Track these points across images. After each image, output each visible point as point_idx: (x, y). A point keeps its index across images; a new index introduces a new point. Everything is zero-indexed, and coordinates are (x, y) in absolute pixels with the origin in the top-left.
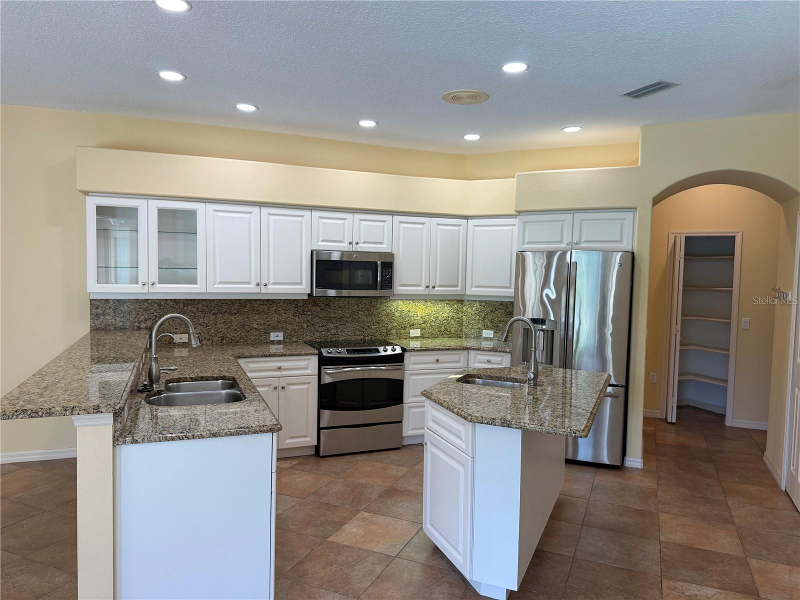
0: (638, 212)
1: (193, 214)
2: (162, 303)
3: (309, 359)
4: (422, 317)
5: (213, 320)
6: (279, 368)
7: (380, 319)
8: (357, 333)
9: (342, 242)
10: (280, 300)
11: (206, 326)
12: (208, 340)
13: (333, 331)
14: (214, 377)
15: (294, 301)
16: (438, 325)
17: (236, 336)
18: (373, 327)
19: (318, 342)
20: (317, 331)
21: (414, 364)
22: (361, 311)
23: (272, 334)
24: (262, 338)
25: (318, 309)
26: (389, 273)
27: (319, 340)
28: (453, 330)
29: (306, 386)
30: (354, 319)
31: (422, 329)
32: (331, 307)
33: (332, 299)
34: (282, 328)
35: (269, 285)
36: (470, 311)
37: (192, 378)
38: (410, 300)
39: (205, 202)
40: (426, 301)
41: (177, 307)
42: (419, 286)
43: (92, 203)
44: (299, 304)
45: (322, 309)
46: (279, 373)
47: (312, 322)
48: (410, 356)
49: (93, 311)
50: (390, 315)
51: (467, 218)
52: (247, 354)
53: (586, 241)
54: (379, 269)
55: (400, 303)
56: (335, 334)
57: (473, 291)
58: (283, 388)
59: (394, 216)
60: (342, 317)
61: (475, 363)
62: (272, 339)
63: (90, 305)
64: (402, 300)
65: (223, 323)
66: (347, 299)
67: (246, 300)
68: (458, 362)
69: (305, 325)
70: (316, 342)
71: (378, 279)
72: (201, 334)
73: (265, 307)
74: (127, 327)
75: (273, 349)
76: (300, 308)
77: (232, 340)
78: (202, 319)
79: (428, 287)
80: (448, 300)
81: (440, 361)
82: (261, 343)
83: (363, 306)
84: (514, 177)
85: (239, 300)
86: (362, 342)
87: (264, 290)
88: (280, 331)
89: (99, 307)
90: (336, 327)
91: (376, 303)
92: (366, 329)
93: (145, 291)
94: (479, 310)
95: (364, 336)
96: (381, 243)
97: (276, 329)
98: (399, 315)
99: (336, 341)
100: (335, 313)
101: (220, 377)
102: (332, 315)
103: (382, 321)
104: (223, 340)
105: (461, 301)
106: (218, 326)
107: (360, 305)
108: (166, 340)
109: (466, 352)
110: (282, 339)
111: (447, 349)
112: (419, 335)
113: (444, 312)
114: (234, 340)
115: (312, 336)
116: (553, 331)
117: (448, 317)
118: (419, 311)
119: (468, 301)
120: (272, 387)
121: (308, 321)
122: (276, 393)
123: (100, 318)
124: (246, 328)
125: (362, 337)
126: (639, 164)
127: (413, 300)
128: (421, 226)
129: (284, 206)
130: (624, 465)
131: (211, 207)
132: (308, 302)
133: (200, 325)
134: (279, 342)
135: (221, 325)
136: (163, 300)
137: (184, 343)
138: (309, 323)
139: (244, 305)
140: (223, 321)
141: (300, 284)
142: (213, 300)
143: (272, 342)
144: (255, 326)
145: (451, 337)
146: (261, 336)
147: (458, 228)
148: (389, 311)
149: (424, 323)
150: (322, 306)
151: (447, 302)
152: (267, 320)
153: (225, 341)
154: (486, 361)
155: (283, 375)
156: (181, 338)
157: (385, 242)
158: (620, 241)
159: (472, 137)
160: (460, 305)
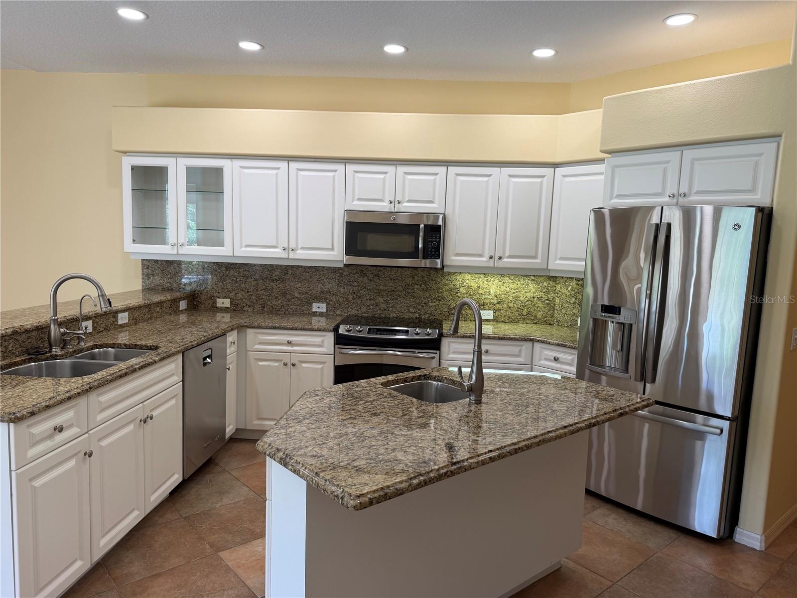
0: (783, 140)
1: (219, 171)
2: (206, 266)
3: (325, 336)
4: (496, 296)
5: (254, 286)
6: (289, 343)
7: (440, 295)
8: (411, 310)
9: (381, 200)
10: (324, 267)
11: (248, 292)
12: (249, 306)
13: (383, 306)
15: (338, 270)
16: (519, 306)
17: (277, 304)
18: (431, 304)
19: (365, 317)
20: (364, 305)
21: (455, 353)
22: (417, 284)
23: (314, 305)
24: (304, 308)
25: (366, 280)
26: (436, 238)
27: (366, 315)
28: (539, 315)
29: (320, 366)
30: (409, 293)
31: (495, 311)
32: (381, 279)
33: (382, 268)
34: (326, 299)
35: (296, 250)
36: (564, 291)
38: (480, 274)
39: (232, 159)
40: (502, 275)
41: (219, 270)
42: (481, 256)
43: (128, 162)
44: (345, 273)
45: (370, 280)
46: (289, 348)
47: (359, 294)
48: (449, 343)
49: (144, 270)
50: (454, 292)
51: (555, 165)
52: (256, 324)
53: (698, 193)
54: (421, 234)
55: (468, 276)
56: (385, 310)
57: (557, 264)
58: (294, 365)
59: (449, 168)
60: (393, 291)
61: (540, 360)
62: (314, 310)
63: (142, 264)
64: (469, 273)
65: (265, 290)
66: (400, 269)
67: (288, 266)
68: (518, 356)
69: (350, 298)
70: (362, 317)
71: (420, 246)
72: (242, 300)
73: (307, 274)
74: (174, 289)
75: (316, 322)
76: (346, 277)
77: (273, 308)
78: (244, 285)
79: (491, 258)
80: (534, 276)
81: (489, 352)
82: (303, 314)
83: (420, 278)
84: (601, 108)
85: (281, 266)
86: (417, 321)
87: (292, 255)
88: (323, 302)
89: (152, 267)
90: (387, 302)
91: (435, 276)
92: (422, 306)
93: (175, 252)
94: (576, 291)
95: (420, 315)
96: (431, 202)
97: (319, 299)
98: (465, 291)
99: (385, 318)
100: (385, 285)
102: (381, 287)
103: (444, 298)
104: (264, 307)
105: (554, 279)
106: (260, 292)
107: (416, 277)
108: (209, 304)
109: (530, 344)
110: (325, 311)
111: (499, 338)
112: (492, 318)
113: (529, 290)
114: (276, 309)
115: (358, 310)
116: (631, 325)
117: (534, 297)
118: (493, 287)
119: (563, 277)
120: (282, 363)
121: (354, 293)
122: (287, 370)
123: (150, 278)
124: (288, 296)
125: (417, 314)
127: (484, 274)
128: (486, 179)
129: (317, 160)
130: (734, 538)
131: (238, 163)
132: (355, 271)
133: (242, 290)
134: (321, 314)
135: (262, 292)
136: (206, 262)
137: (226, 308)
138: (355, 295)
139: (286, 272)
140: (264, 287)
141: (332, 249)
142: (255, 265)
143: (315, 314)
144: (297, 295)
146: (303, 306)
147: (539, 180)
148: (452, 286)
149: (499, 303)
150: (371, 276)
151: (532, 277)
152: (309, 289)
153: (265, 309)
154: (553, 359)
155: (295, 350)
156: (223, 303)
157: (437, 200)
158: (753, 190)
159: (544, 53)
160: (551, 282)
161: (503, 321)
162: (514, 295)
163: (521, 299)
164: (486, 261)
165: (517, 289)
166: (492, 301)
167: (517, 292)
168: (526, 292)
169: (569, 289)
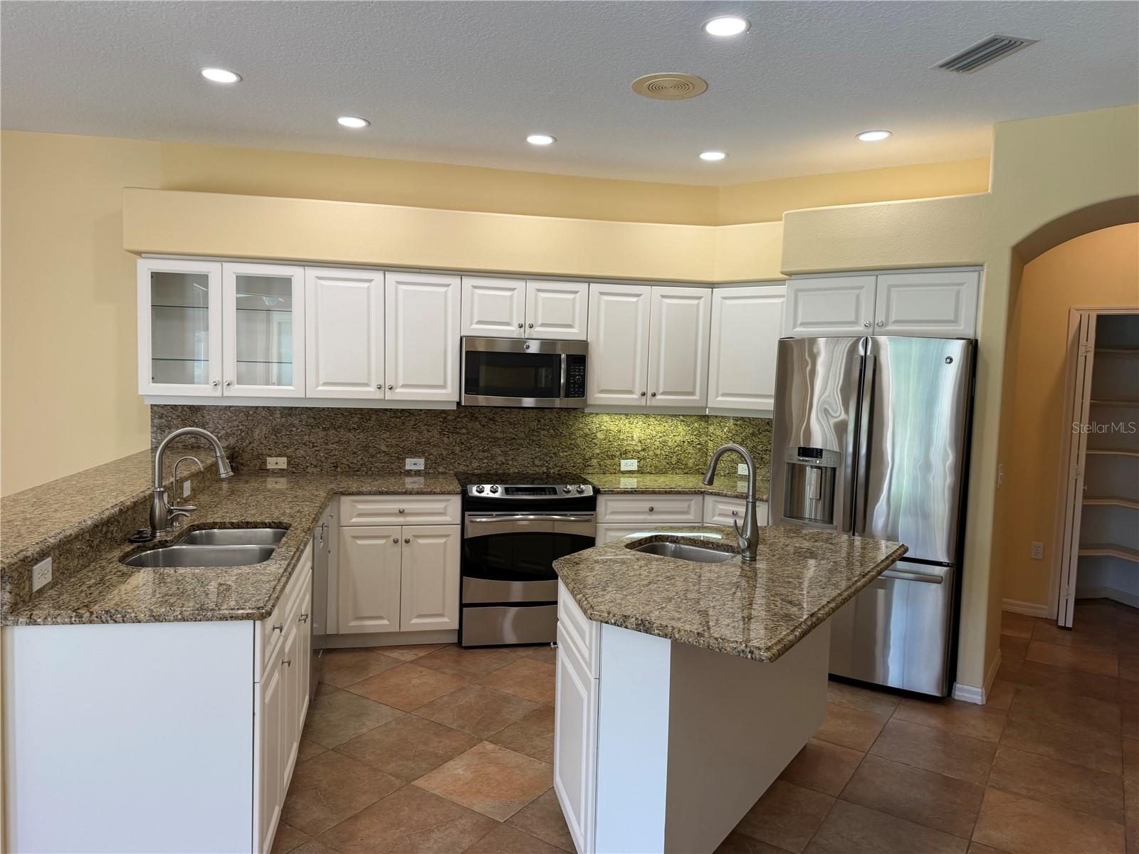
0: (985, 271)
1: (286, 283)
2: (251, 413)
3: (448, 500)
4: (640, 442)
5: (322, 438)
6: (401, 512)
7: (573, 442)
8: (537, 462)
9: (508, 324)
10: (421, 410)
11: (313, 446)
12: (315, 466)
13: (500, 459)
14: (266, 524)
15: (441, 413)
16: (667, 453)
17: (356, 462)
18: (561, 454)
19: (477, 475)
20: (475, 458)
21: (613, 513)
22: (544, 430)
23: (408, 460)
24: (393, 466)
25: (477, 425)
26: (579, 371)
27: (479, 471)
28: (690, 463)
29: (442, 541)
30: (533, 441)
31: (640, 460)
32: (497, 423)
33: (499, 410)
34: (423, 453)
35: (396, 389)
36: (718, 432)
37: (233, 523)
38: (621, 414)
39: (304, 266)
40: (647, 416)
41: (271, 418)
42: (630, 392)
43: (145, 269)
44: (449, 418)
45: (484, 426)
46: (401, 519)
47: (469, 445)
48: (606, 500)
49: (155, 421)
50: (589, 437)
51: (712, 285)
52: (354, 489)
53: (896, 322)
54: (563, 366)
55: (606, 418)
56: (503, 464)
57: (718, 401)
58: (407, 542)
59: (591, 284)
60: (514, 438)
61: (713, 516)
62: (408, 467)
63: (152, 412)
64: (608, 414)
65: (337, 443)
66: (522, 411)
67: (369, 409)
68: (687, 513)
69: (457, 449)
70: (474, 475)
71: (562, 381)
72: (305, 458)
73: (398, 420)
74: (202, 446)
75: (410, 483)
76: (451, 422)
77: (350, 468)
78: (307, 437)
79: (643, 394)
80: (683, 416)
81: (655, 510)
82: (392, 473)
83: (548, 421)
84: (781, 220)
85: (361, 410)
86: (544, 477)
87: (389, 396)
88: (419, 457)
89: (165, 416)
90: (505, 453)
91: (566, 417)
92: (551, 457)
93: (218, 394)
94: (734, 432)
95: (548, 468)
96: (570, 326)
97: (414, 453)
98: (603, 437)
99: (504, 474)
100: (503, 432)
101: (275, 523)
102: (499, 435)
103: (577, 446)
104: (336, 467)
105: (705, 418)
106: (331, 446)
107: (542, 420)
108: (255, 465)
109: (700, 498)
110: (422, 468)
111: (666, 493)
112: (636, 468)
113: (678, 433)
114: (354, 468)
115: (467, 466)
116: (834, 470)
117: (684, 442)
118: (637, 431)
119: (716, 417)
120: (392, 539)
121: (463, 444)
122: (397, 549)
123: (164, 431)
124: (371, 450)
125: (544, 469)
126: (989, 191)
127: (626, 415)
128: (634, 299)
129: (422, 271)
130: (953, 695)
131: (312, 272)
132: (463, 415)
133: (305, 444)
134: (418, 473)
135: (334, 446)
136: (251, 407)
137: (280, 469)
138: (463, 446)
139: (368, 418)
140: (337, 439)
141: (444, 387)
142: (323, 409)
143: (409, 473)
144: (383, 448)
145: (687, 473)
146: (393, 463)
147: (695, 302)
148: (587, 430)
149: (644, 450)
150: (484, 421)
151: (681, 417)
152: (400, 440)
153: (339, 469)
154: (731, 514)
155: (408, 522)
156: (277, 463)
157: (577, 324)
158: (955, 321)
159: (712, 156)
160: (703, 423)
161: (648, 472)
162: (661, 439)
163: (670, 444)
164: (637, 399)
165: (665, 432)
166: (635, 448)
167: (664, 436)
168: (674, 436)
169: (725, 431)
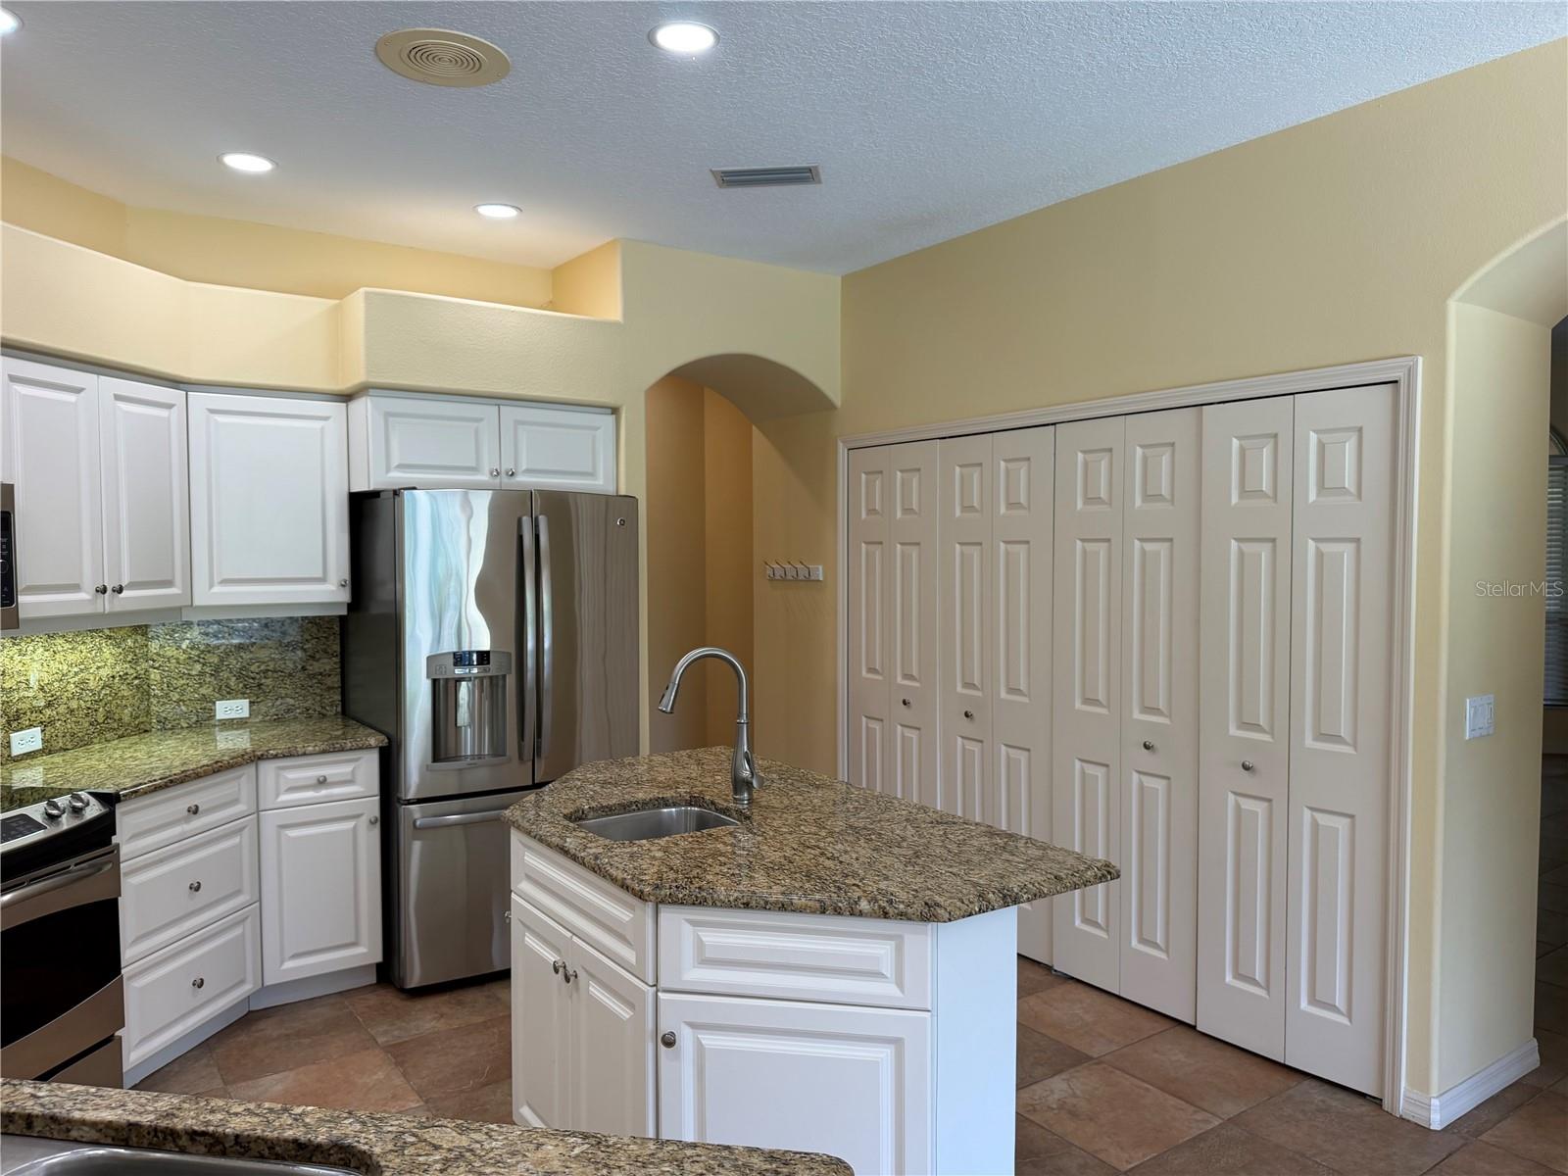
0: (623, 416)
4: (42, 689)
16: (88, 704)
21: (134, 836)
26: (2, 548)
28: (126, 715)
31: (44, 726)
42: (79, 589)
51: (186, 386)
57: (215, 595)
61: (277, 796)
68: (237, 801)
79: (101, 590)
81: (200, 808)
109: (252, 768)
111: (214, 771)
112: (39, 746)
113: (103, 662)
116: (504, 678)
117: (113, 677)
118: (33, 669)
126: (619, 316)
128: (73, 398)
147: (164, 413)
151: (106, 632)
154: (316, 782)
158: (593, 473)
161: (67, 747)
162: (76, 679)
163: (92, 684)
164: (89, 600)
165: (82, 663)
166: (34, 703)
167: (82, 670)
168: (98, 668)
169: (184, 646)
